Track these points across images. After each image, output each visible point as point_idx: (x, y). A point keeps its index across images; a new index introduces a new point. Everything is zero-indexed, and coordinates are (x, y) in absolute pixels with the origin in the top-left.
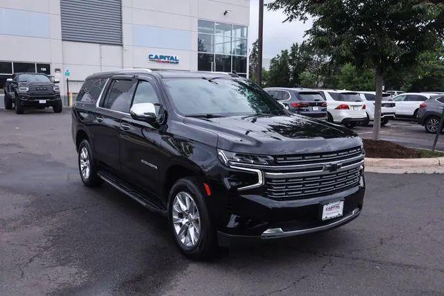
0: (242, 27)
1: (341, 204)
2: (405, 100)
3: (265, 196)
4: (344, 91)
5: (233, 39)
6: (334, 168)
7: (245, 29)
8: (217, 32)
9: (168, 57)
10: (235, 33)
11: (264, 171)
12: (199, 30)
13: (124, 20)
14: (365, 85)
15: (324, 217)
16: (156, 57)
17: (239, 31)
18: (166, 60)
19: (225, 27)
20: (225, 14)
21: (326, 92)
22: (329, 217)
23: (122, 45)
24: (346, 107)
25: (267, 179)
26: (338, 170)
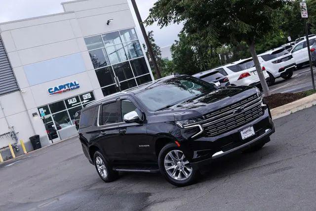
0: (129, 30)
1: (252, 128)
2: (303, 48)
3: (207, 136)
4: (241, 61)
5: (124, 45)
6: (239, 111)
7: (133, 30)
8: (106, 43)
9: (68, 85)
10: (125, 38)
11: (201, 124)
12: (89, 48)
13: (13, 65)
14: (275, 40)
15: (243, 138)
16: (56, 89)
17: (127, 34)
18: (67, 88)
19: (112, 36)
20: (108, 24)
21: (225, 67)
22: (246, 137)
23: (19, 90)
24: (247, 75)
25: (204, 128)
26: (243, 111)
